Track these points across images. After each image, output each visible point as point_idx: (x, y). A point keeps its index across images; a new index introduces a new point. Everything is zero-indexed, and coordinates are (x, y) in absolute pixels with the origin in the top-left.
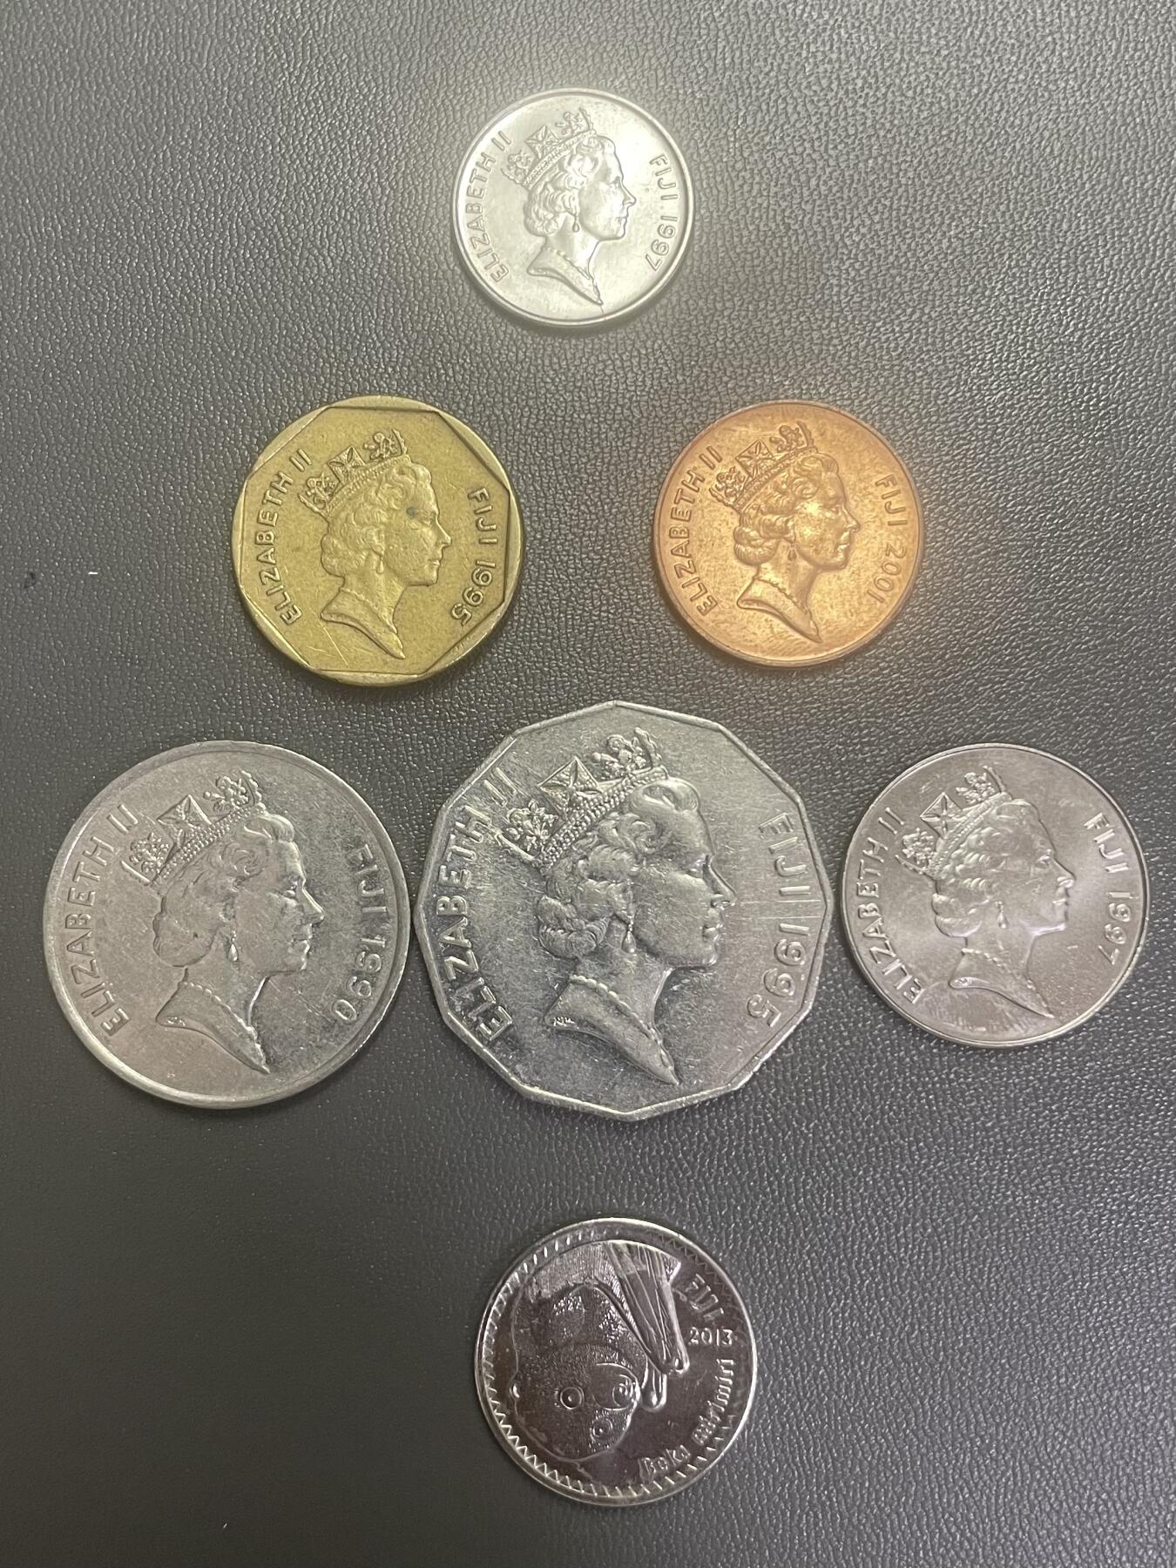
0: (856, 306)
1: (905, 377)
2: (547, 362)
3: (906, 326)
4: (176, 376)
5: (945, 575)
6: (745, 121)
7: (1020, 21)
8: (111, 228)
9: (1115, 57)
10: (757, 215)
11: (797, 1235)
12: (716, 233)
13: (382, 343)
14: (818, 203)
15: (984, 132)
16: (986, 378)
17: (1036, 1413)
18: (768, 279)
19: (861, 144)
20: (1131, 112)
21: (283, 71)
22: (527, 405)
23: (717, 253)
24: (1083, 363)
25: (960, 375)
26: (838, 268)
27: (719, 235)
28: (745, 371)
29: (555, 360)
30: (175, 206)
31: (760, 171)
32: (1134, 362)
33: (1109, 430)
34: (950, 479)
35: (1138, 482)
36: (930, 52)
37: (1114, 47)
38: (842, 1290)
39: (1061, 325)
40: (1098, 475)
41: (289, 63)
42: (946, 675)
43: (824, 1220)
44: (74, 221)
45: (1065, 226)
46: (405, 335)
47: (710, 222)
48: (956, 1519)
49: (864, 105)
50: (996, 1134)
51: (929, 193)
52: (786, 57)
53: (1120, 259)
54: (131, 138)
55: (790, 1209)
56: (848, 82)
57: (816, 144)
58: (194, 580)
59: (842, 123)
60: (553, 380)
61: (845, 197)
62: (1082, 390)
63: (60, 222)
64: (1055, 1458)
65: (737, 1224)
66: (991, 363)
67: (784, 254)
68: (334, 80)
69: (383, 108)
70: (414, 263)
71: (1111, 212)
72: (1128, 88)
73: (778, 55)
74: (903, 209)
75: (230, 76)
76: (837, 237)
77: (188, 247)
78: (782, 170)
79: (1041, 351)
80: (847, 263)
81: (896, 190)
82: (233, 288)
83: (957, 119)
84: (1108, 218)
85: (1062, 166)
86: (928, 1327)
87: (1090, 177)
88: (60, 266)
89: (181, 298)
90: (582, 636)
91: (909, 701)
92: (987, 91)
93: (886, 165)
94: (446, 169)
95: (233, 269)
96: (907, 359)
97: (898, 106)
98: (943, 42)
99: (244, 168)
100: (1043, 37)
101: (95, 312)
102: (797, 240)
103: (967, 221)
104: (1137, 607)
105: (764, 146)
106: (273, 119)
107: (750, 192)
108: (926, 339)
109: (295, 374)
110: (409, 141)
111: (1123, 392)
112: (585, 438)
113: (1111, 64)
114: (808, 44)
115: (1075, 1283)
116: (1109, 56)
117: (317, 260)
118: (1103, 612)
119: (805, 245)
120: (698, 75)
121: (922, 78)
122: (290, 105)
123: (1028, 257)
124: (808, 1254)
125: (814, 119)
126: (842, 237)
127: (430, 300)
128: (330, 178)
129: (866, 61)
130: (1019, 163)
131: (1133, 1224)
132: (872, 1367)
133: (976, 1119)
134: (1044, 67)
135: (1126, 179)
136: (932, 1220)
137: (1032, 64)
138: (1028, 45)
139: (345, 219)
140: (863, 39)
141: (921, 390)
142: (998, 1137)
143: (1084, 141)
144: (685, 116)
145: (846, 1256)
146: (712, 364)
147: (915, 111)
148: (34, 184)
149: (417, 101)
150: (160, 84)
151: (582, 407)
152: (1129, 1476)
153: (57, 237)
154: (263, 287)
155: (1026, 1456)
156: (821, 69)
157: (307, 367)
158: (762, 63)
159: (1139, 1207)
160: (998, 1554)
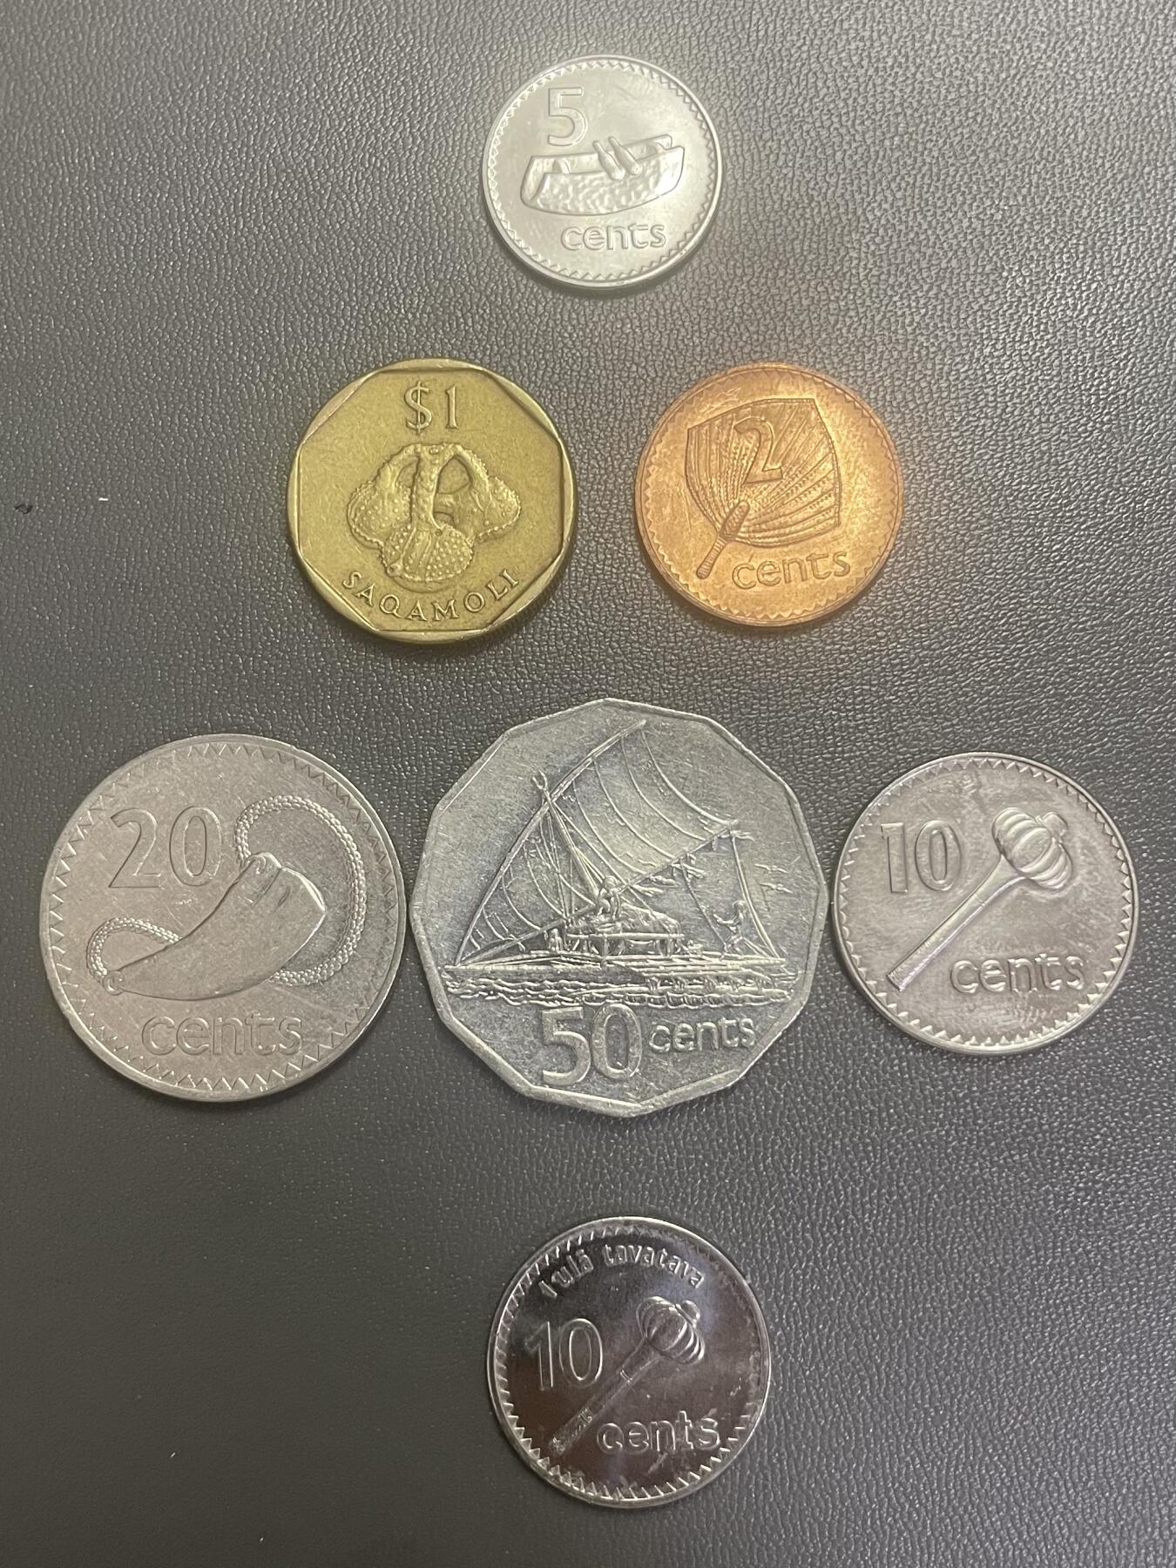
0: (874, 280)
1: (919, 352)
2: (566, 318)
3: (922, 301)
4: (198, 311)
5: (948, 548)
6: (775, 93)
7: (1051, 11)
8: (143, 163)
9: (1143, 50)
10: (781, 184)
11: (763, 1193)
12: (740, 200)
13: (404, 289)
14: (843, 176)
15: (1010, 116)
16: (998, 357)
17: (992, 1387)
18: (789, 248)
19: (888, 121)
20: (1156, 105)
21: (322, 18)
22: (544, 358)
23: (740, 220)
24: (1094, 348)
25: (973, 353)
26: (859, 241)
27: (743, 202)
28: (761, 338)
29: (574, 316)
30: (208, 144)
31: (787, 142)
32: (1145, 349)
33: (1117, 415)
34: (958, 455)
35: (1143, 467)
36: (961, 36)
37: (1143, 41)
38: (805, 1252)
39: (1075, 309)
40: (1104, 458)
41: (329, 11)
42: (943, 647)
43: (791, 1180)
44: (107, 153)
45: (1085, 213)
46: (427, 284)
47: (735, 189)
48: (905, 1489)
49: (893, 84)
50: (967, 1104)
51: (952, 173)
52: (819, 33)
53: (1137, 248)
54: (169, 76)
55: (757, 1169)
56: (878, 60)
57: (844, 118)
58: (203, 512)
59: (871, 100)
60: (570, 335)
61: (869, 172)
62: (1093, 374)
63: (93, 153)
64: (1008, 1434)
65: (703, 1180)
66: (1004, 343)
67: (806, 224)
68: (372, 30)
69: (419, 60)
70: (440, 213)
71: (1131, 201)
72: (1154, 81)
73: (811, 31)
74: (926, 187)
75: (271, 20)
76: (859, 212)
77: (218, 185)
78: (809, 142)
79: (1055, 336)
80: (868, 237)
81: (920, 169)
82: (260, 228)
83: (984, 101)
84: (1128, 207)
85: (1085, 153)
86: (888, 1295)
87: (1113, 165)
88: (91, 196)
89: (208, 235)
90: (585, 589)
91: (904, 671)
92: (1015, 76)
93: (912, 144)
94: (477, 122)
95: (261, 208)
96: (922, 334)
97: (927, 86)
98: (974, 26)
99: (278, 111)
100: (1073, 27)
101: (122, 243)
102: (820, 212)
103: (988, 203)
104: (1135, 591)
105: (792, 118)
106: (310, 65)
107: (776, 162)
108: (941, 316)
109: (316, 315)
110: (442, 93)
111: (1133, 378)
112: (599, 393)
113: (1139, 57)
114: (842, 21)
115: (1038, 1259)
116: (1138, 48)
117: (344, 205)
118: (1102, 593)
119: (827, 217)
120: (731, 45)
121: (952, 60)
122: (327, 52)
123: (1047, 241)
124: (773, 1214)
125: (843, 95)
126: (864, 213)
127: (454, 251)
128: (363, 125)
129: (897, 41)
130: (1043, 149)
131: (1099, 1202)
132: (830, 1332)
133: (947, 1088)
134: (1073, 55)
135: (1147, 169)
136: (898, 1187)
137: (1060, 54)
138: (1058, 34)
139: (375, 166)
140: (896, 18)
141: (934, 364)
142: (969, 1108)
143: (1108, 130)
144: (716, 84)
145: (810, 1217)
146: (728, 328)
147: (943, 92)
148: (70, 114)
149: (452, 56)
150: (201, 24)
151: (597, 362)
152: (1082, 1456)
153: (90, 169)
154: (290, 228)
155: (979, 1430)
156: (853, 46)
157: (328, 309)
158: (795, 38)
159: (1106, 1185)
160: (946, 1526)
